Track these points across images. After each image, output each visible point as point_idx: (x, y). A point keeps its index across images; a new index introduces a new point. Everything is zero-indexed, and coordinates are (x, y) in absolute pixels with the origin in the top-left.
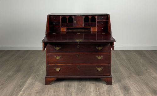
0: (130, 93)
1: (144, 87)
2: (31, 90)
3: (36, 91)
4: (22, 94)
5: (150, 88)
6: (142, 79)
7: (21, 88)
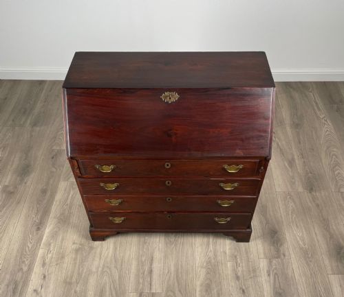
0: (282, 256)
1: (318, 232)
2: (63, 239)
3: (74, 243)
4: (44, 253)
5: (331, 237)
6: (318, 205)
7: (40, 232)
